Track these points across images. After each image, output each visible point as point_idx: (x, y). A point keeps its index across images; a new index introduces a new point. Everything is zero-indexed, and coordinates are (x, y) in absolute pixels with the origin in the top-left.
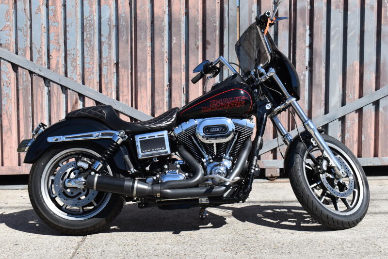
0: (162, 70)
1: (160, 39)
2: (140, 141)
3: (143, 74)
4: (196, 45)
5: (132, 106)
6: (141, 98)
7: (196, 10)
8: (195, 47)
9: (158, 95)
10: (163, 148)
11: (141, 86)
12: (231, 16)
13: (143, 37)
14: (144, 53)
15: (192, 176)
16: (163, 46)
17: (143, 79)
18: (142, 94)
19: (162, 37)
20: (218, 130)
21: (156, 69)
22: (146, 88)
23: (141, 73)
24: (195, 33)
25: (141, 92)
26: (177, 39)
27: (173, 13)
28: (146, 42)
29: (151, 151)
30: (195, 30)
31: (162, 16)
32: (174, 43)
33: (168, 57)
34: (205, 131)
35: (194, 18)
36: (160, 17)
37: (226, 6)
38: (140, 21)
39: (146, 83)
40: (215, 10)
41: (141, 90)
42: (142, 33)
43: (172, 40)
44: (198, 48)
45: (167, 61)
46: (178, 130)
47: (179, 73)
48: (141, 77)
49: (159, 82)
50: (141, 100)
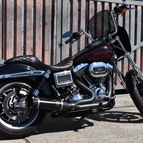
0: (20, 38)
1: (20, 20)
2: (57, 77)
3: (10, 40)
4: (39, 24)
5: (2, 58)
6: (9, 54)
7: (40, 5)
8: (39, 25)
9: (18, 52)
10: (70, 81)
11: (8, 47)
12: (58, 10)
13: (10, 18)
14: (10, 28)
15: (89, 97)
16: (21, 24)
17: (10, 43)
18: (9, 52)
19: (21, 19)
20: (101, 69)
21: (17, 37)
22: (12, 48)
23: (8, 40)
24: (39, 18)
25: (8, 51)
26: (29, 21)
27: (27, 5)
28: (12, 21)
29: (64, 82)
30: (39, 16)
31: (21, 7)
32: (28, 23)
33: (23, 31)
34: (95, 70)
35: (39, 9)
36: (20, 7)
37: (55, 4)
38: (9, 9)
39: (12, 45)
40: (50, 5)
41: (8, 49)
42: (10, 16)
43: (27, 21)
44: (40, 26)
45: (23, 33)
46: (75, 70)
47: (30, 40)
48: (8, 41)
49: (19, 45)
50: (9, 55)
